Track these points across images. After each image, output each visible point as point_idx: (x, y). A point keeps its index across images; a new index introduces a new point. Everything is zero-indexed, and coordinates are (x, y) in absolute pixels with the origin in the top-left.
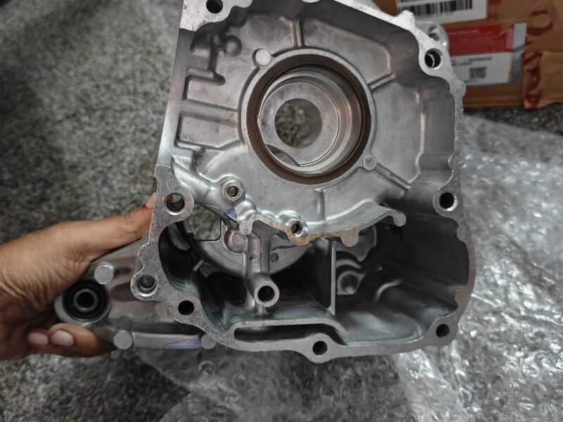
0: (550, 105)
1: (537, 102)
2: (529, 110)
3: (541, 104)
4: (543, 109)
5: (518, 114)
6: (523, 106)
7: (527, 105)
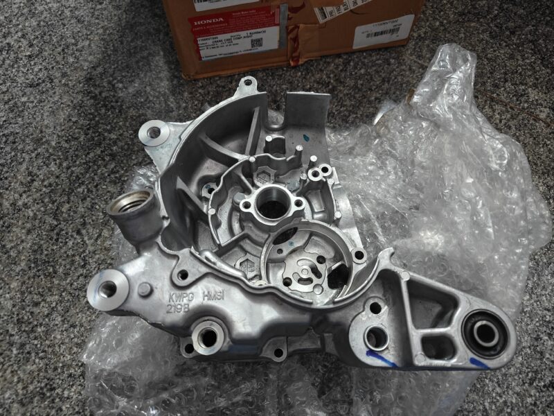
0: (306, 62)
1: (298, 61)
2: (294, 67)
3: (300, 63)
4: (302, 65)
5: (287, 71)
6: (290, 64)
7: (292, 64)
